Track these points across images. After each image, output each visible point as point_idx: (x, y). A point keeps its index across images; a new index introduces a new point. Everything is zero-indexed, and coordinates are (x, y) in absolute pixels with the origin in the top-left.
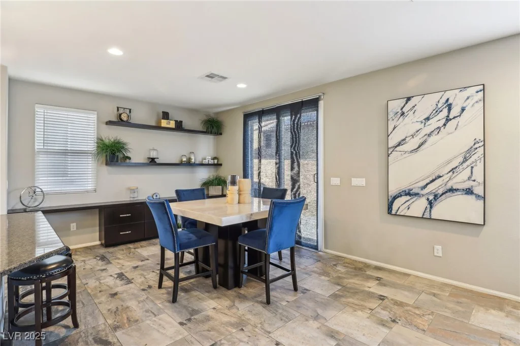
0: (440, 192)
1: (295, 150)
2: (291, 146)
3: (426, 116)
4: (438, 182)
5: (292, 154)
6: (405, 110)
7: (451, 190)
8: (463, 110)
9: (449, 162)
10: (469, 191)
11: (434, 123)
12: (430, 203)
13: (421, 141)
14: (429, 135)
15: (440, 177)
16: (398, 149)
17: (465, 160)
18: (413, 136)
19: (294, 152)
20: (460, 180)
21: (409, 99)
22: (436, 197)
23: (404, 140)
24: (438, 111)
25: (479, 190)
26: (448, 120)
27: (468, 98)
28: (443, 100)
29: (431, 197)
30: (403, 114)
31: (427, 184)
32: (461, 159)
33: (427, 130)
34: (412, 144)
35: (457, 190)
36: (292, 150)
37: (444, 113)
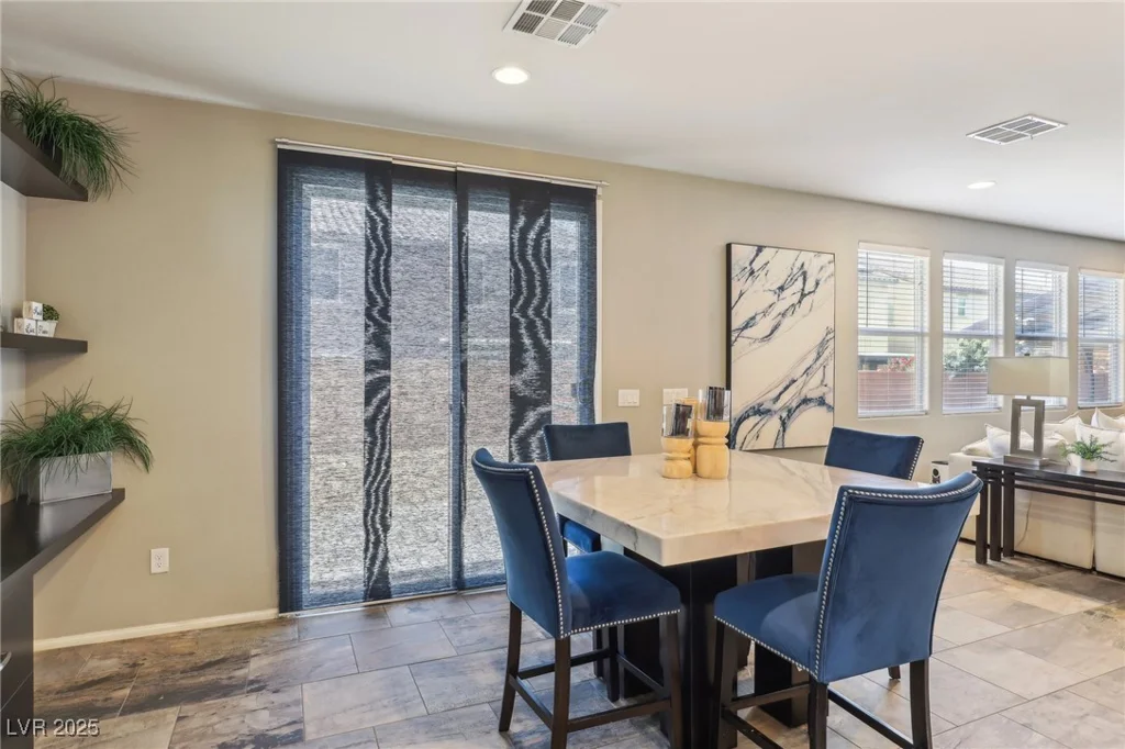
0: (794, 405)
1: (525, 315)
2: (513, 303)
3: (779, 285)
4: (792, 389)
5: (514, 324)
6: (756, 266)
7: (806, 401)
8: (817, 284)
9: (803, 359)
10: (821, 402)
11: (790, 296)
12: (784, 424)
13: (774, 323)
14: (783, 316)
15: (794, 381)
16: (746, 333)
17: (817, 359)
18: (765, 313)
19: (522, 320)
20: (812, 388)
21: (760, 249)
22: (790, 412)
23: (753, 318)
24: (792, 279)
25: (829, 400)
26: (803, 295)
27: (822, 268)
28: (798, 264)
29: (784, 415)
30: (752, 273)
31: (781, 394)
32: (814, 355)
33: (781, 307)
34: (763, 326)
35: (810, 400)
36: (517, 316)
37: (799, 284)
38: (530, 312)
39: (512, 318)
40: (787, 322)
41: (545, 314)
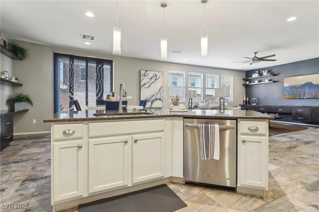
0: (154, 100)
1: (99, 82)
2: (97, 80)
3: (151, 78)
4: (154, 97)
5: (97, 84)
6: (146, 74)
7: (157, 99)
8: (159, 78)
9: (155, 92)
10: (160, 99)
11: (153, 80)
12: (152, 103)
13: (150, 85)
14: (152, 83)
15: (154, 95)
16: (144, 86)
17: (159, 91)
18: (148, 83)
19: (98, 83)
20: (158, 97)
21: (146, 71)
22: (153, 101)
23: (145, 84)
24: (154, 77)
25: (162, 99)
26: (156, 80)
27: (160, 75)
28: (155, 74)
29: (152, 101)
30: (145, 75)
31: (151, 98)
32: (158, 91)
33: (151, 82)
34: (147, 85)
35: (158, 99)
36: (97, 82)
37: (155, 78)
38: (100, 82)
39: (96, 83)
40: (152, 85)
41: (102, 82)
